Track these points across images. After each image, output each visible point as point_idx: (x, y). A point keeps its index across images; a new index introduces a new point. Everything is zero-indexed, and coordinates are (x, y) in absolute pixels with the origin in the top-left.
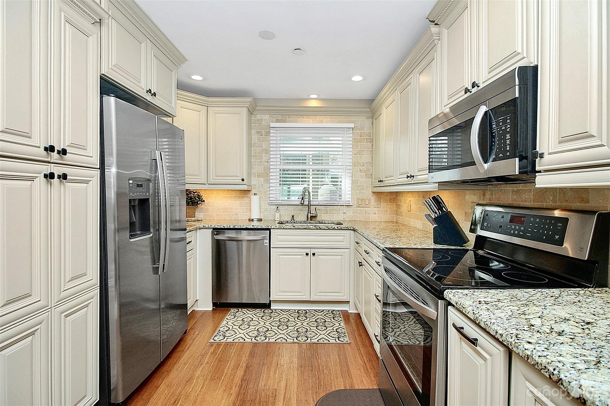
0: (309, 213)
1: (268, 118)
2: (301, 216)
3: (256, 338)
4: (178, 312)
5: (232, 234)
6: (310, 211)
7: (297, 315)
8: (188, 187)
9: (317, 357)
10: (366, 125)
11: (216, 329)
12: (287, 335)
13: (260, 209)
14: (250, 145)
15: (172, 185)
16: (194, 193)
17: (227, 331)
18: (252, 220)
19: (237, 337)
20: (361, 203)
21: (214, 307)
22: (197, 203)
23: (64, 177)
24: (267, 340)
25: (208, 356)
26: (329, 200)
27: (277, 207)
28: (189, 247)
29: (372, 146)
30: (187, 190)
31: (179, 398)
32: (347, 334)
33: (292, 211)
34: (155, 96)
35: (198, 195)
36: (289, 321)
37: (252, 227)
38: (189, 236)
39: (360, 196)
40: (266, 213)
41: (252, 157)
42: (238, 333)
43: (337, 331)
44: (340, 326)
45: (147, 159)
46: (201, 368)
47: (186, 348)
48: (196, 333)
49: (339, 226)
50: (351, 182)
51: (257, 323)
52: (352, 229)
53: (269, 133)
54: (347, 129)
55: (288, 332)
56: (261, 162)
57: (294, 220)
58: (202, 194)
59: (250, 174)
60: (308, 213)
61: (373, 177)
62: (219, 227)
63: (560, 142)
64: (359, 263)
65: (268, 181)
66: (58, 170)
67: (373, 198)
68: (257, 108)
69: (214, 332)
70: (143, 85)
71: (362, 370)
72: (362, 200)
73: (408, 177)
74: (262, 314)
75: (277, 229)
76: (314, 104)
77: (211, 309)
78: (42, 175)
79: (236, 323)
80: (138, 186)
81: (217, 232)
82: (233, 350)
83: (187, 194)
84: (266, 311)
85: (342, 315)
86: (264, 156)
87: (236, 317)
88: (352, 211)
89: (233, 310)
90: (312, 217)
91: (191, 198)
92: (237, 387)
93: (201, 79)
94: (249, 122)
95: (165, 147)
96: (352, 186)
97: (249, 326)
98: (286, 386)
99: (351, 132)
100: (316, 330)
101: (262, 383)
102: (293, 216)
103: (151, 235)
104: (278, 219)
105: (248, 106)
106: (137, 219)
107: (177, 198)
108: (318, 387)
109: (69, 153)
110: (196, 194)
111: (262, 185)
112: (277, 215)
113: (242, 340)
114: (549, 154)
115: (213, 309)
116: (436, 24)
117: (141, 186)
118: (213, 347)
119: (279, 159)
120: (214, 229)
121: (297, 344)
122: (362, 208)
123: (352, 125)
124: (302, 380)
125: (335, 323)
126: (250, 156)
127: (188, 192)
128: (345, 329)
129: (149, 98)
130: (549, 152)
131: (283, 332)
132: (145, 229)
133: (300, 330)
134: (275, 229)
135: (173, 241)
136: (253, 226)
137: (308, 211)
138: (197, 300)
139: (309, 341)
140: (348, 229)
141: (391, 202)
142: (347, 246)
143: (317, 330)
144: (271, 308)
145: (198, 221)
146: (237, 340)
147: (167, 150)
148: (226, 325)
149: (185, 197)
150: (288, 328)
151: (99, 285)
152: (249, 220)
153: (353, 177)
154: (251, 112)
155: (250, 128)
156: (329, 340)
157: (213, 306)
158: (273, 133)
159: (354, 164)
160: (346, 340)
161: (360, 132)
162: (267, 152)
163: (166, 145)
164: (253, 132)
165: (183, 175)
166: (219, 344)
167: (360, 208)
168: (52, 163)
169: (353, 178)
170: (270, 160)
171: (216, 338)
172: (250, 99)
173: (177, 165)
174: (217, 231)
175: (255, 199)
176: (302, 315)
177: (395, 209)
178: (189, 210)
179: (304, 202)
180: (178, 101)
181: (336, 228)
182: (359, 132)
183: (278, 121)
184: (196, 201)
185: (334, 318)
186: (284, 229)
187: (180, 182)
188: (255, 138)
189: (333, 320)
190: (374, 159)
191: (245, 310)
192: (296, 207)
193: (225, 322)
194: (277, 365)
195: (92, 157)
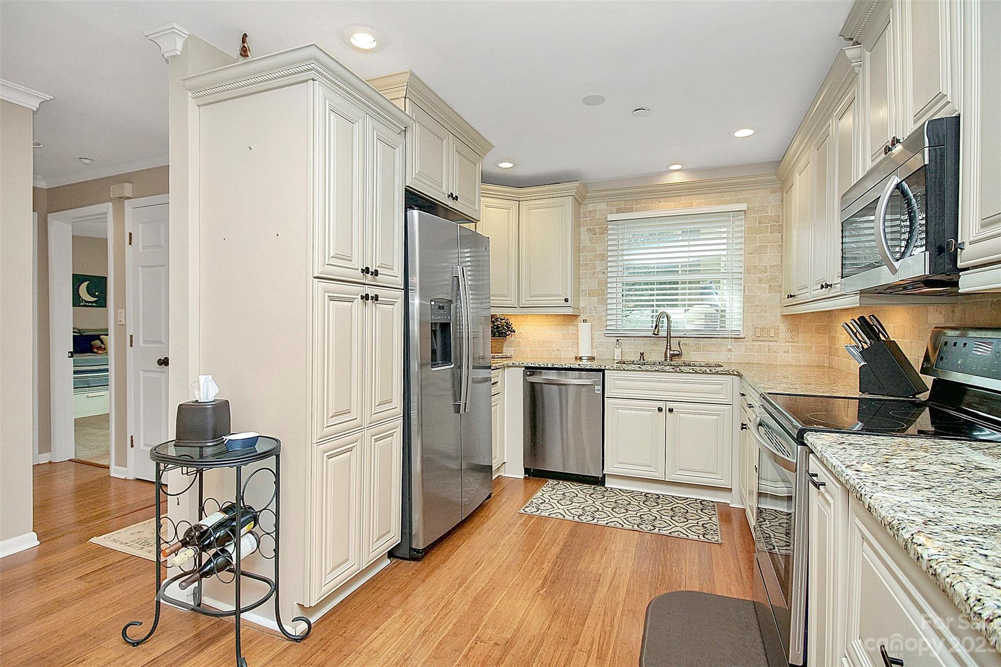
0: (669, 350)
1: (605, 207)
2: (656, 354)
3: (580, 517)
4: (481, 475)
5: (552, 376)
6: (670, 346)
7: (644, 499)
8: (493, 311)
9: (666, 551)
10: (770, 203)
11: (527, 500)
12: (624, 520)
13: (592, 342)
14: (577, 249)
15: (475, 310)
16: (502, 320)
17: (542, 503)
18: (581, 358)
19: (554, 512)
20: (761, 334)
21: (527, 476)
22: (505, 333)
23: (376, 298)
24: (595, 521)
25: (516, 526)
26: (704, 329)
27: (618, 340)
28: (494, 390)
29: (782, 238)
30: (493, 316)
31: (482, 560)
32: (719, 532)
33: (641, 346)
34: (457, 200)
35: (507, 323)
36: (630, 503)
37: (578, 367)
38: (495, 375)
39: (760, 322)
40: (601, 349)
41: (581, 267)
42: (556, 508)
43: (703, 526)
44: (710, 521)
45: (448, 276)
46: (508, 537)
47: (491, 514)
48: (503, 501)
49: (714, 369)
50: (742, 299)
51: (583, 500)
52: (735, 373)
53: (606, 229)
54: (734, 213)
55: (626, 516)
56: (594, 273)
57: (644, 360)
58: (512, 321)
59: (577, 292)
60: (667, 349)
61: (783, 291)
62: (533, 365)
63: (982, 226)
64: (743, 425)
65: (603, 301)
66: (372, 292)
67: (783, 327)
68: (588, 195)
69: (526, 502)
70: (444, 189)
71: (733, 577)
72: (762, 329)
73: (822, 287)
74: (592, 491)
75: (614, 370)
76: (677, 178)
77: (522, 477)
78: (360, 296)
79: (554, 497)
80: (440, 307)
81: (531, 372)
82: (548, 525)
83: (493, 322)
84: (598, 488)
85: (718, 509)
86: (599, 264)
87: (555, 490)
88: (744, 348)
89: (550, 481)
90: (672, 356)
91: (498, 327)
92: (550, 564)
93: (511, 165)
94: (577, 217)
95: (468, 259)
96: (744, 306)
97: (572, 502)
98: (615, 574)
99: (743, 217)
100: (670, 520)
101: (582, 565)
102: (642, 354)
103: (452, 366)
104: (618, 357)
105: (573, 194)
106: (439, 346)
107: (481, 327)
108: (659, 583)
109: (381, 274)
110: (504, 321)
111: (595, 307)
112: (618, 352)
113: (560, 516)
114: (971, 243)
115: (525, 477)
116: (857, 43)
117: (443, 308)
118: (524, 519)
119: (622, 268)
120: (526, 368)
121: (638, 533)
122: (762, 343)
123: (743, 206)
124: (639, 571)
125: (702, 516)
126: (577, 265)
127: (494, 319)
128: (718, 526)
129: (450, 203)
130: (970, 240)
131: (619, 516)
132: (446, 358)
133: (645, 517)
134: (611, 370)
135: (475, 381)
136: (579, 365)
137: (667, 346)
138: (504, 463)
139: (656, 530)
140: (730, 374)
141: (820, 333)
142: (727, 400)
143: (672, 521)
144: (606, 486)
145: (506, 357)
146: (554, 515)
147: (469, 264)
148: (541, 497)
149: (491, 325)
150: (627, 512)
151: (402, 415)
152: (576, 358)
153: (746, 291)
154: (579, 202)
155: (577, 225)
156: (688, 534)
157: (525, 474)
158: (611, 229)
159: (748, 271)
160: (716, 539)
161: (760, 217)
162: (603, 257)
163: (468, 257)
164: (583, 229)
165: (487, 296)
166: (531, 516)
167: (759, 343)
168: (366, 284)
169: (746, 293)
170: (607, 269)
171: (527, 509)
172: (577, 184)
173: (481, 283)
174: (531, 370)
175: (584, 329)
176: (652, 500)
177: (827, 344)
178: (496, 343)
179: (658, 332)
180: (482, 199)
181: (709, 372)
182: (757, 216)
183: (619, 211)
184: (503, 331)
185: (702, 510)
186: (624, 370)
187: (484, 305)
188: (585, 238)
189: (701, 513)
190: (783, 259)
191: (567, 484)
192: (647, 340)
193: (539, 494)
194: (606, 550)
195: (397, 277)
